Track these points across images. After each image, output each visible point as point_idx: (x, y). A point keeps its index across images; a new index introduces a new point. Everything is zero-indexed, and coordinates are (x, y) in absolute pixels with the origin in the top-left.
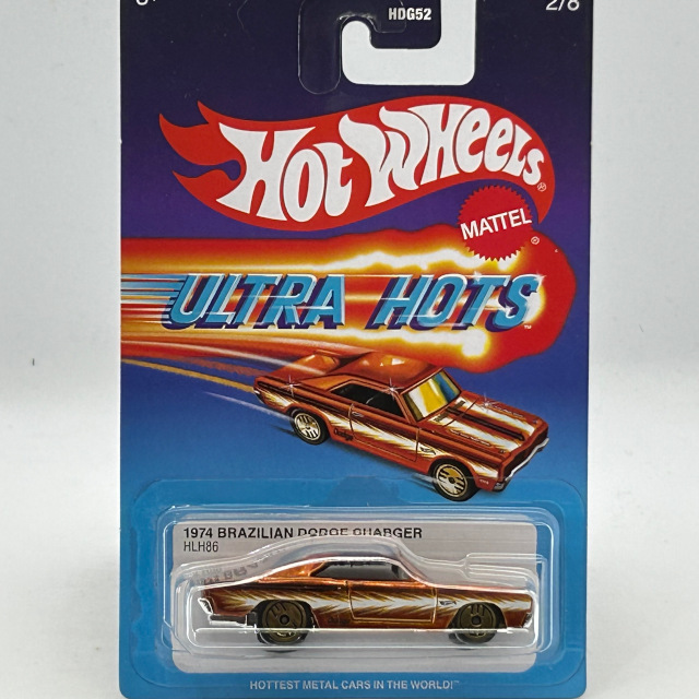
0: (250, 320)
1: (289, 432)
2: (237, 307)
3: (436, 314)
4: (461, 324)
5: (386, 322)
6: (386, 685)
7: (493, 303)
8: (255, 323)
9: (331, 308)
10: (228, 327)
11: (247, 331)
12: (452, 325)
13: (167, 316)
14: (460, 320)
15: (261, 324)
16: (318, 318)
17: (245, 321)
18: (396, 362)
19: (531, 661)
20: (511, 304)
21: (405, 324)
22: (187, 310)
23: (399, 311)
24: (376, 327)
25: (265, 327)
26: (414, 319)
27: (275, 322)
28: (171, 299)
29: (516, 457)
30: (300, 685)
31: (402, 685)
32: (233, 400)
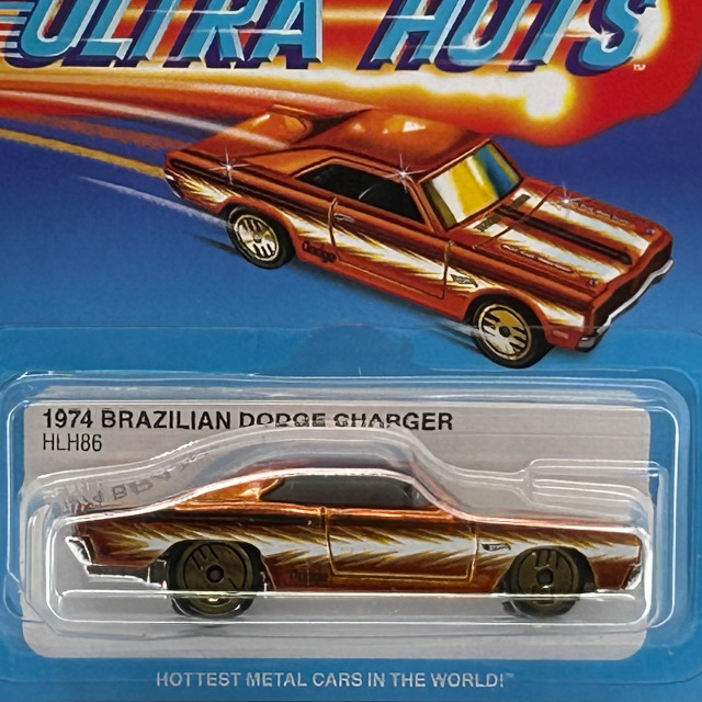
0: (158, 53)
1: (223, 246)
2: (135, 30)
3: (482, 43)
4: (523, 62)
5: (394, 57)
6: (389, 680)
7: (580, 26)
8: (165, 59)
9: (298, 32)
10: (119, 64)
11: (153, 71)
12: (509, 63)
13: (14, 45)
14: (522, 54)
15: (178, 59)
16: (276, 49)
17: (149, 55)
18: (411, 126)
19: (638, 642)
20: (610, 27)
21: (427, 62)
22: (48, 34)
23: (416, 39)
24: (377, 66)
25: (185, 64)
26: (443, 53)
27: (202, 56)
28: (22, 14)
29: (616, 293)
30: (242, 680)
31: (417, 681)
32: (129, 191)
